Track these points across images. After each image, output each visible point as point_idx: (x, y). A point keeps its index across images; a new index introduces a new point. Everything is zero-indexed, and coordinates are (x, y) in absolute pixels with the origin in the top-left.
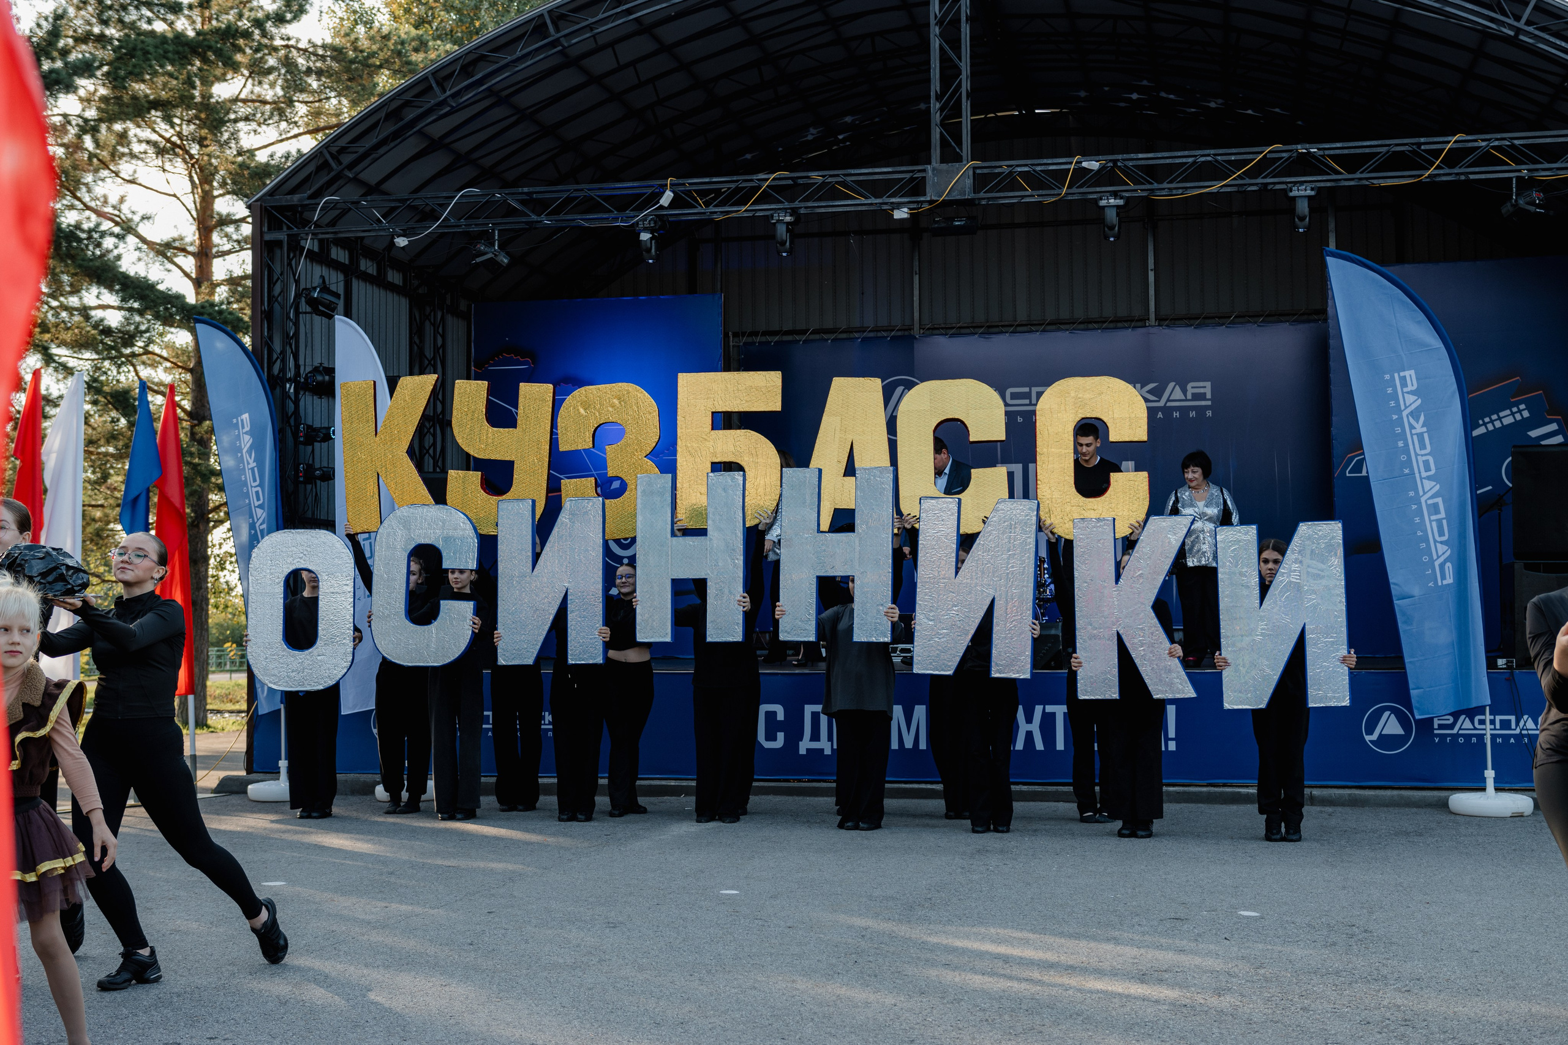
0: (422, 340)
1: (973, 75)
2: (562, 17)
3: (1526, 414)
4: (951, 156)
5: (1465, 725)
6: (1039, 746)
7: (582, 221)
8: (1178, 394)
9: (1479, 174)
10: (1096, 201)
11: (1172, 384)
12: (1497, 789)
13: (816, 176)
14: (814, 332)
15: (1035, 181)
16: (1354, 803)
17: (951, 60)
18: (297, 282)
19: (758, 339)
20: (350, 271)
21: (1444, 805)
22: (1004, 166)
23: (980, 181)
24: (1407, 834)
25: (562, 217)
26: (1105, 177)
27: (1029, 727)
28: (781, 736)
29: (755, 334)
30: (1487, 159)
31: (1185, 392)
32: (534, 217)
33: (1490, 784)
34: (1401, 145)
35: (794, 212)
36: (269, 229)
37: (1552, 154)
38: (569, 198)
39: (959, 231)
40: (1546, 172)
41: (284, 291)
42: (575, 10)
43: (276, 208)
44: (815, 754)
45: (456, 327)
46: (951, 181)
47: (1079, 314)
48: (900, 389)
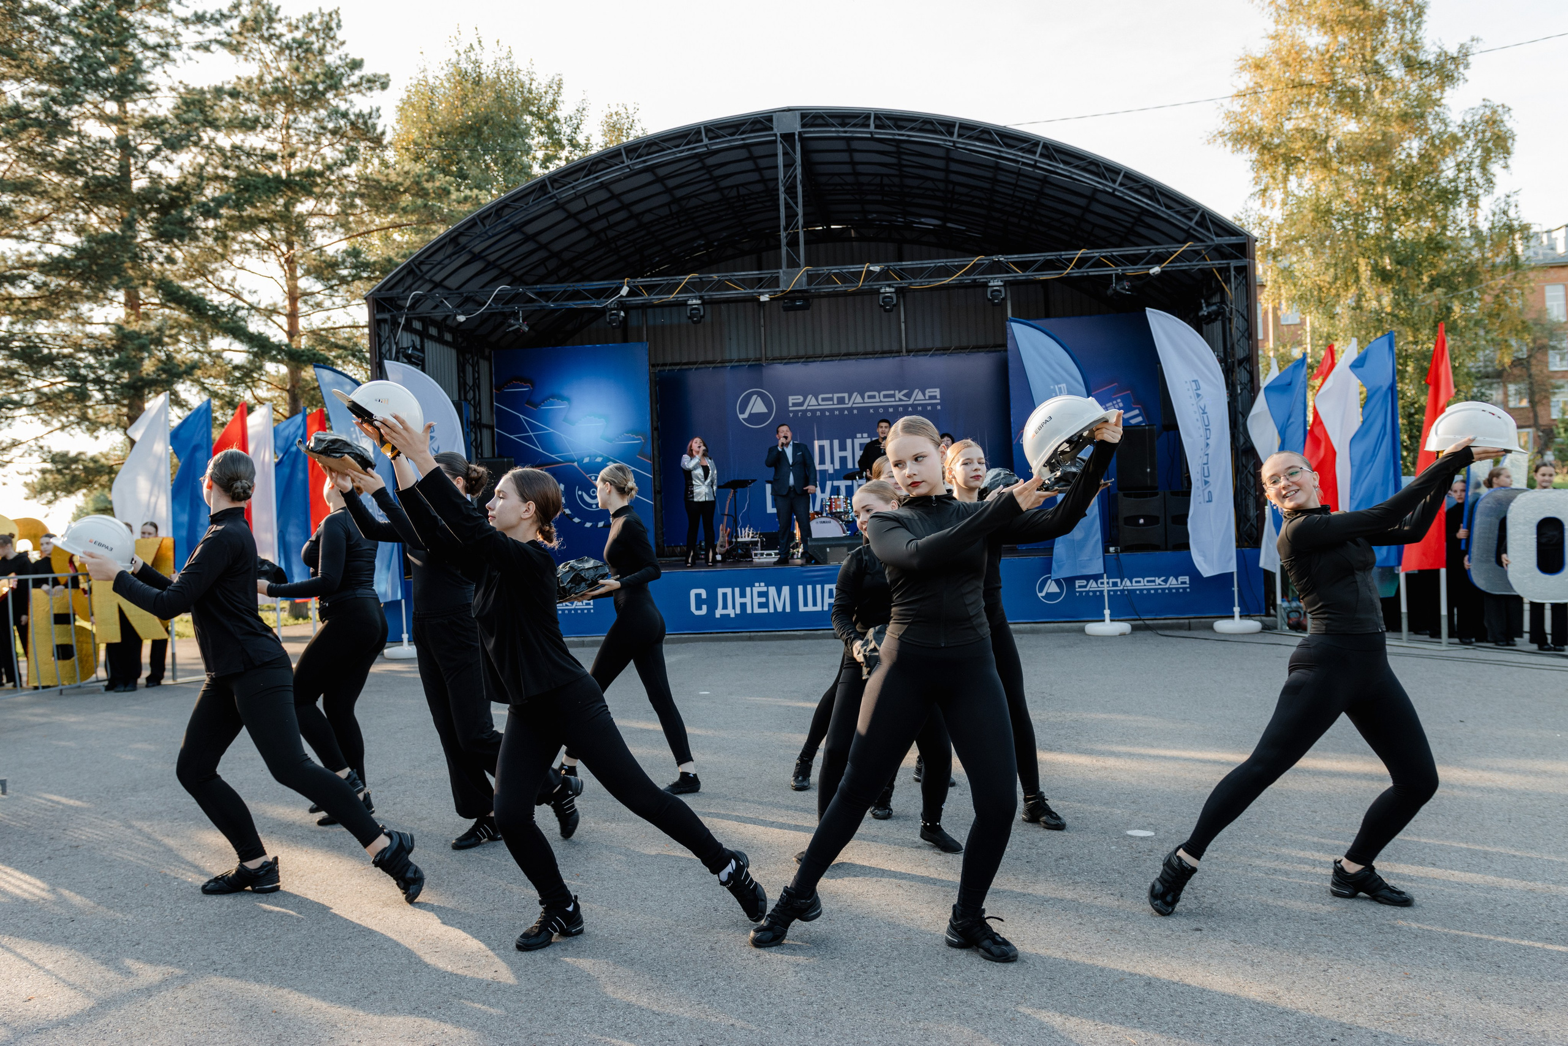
0: (465, 375)
1: (805, 215)
2: (556, 181)
3: (1121, 405)
4: (793, 264)
5: (1092, 585)
7: (572, 304)
8: (920, 396)
9: (1094, 272)
10: (878, 290)
11: (917, 391)
12: (1111, 621)
13: (715, 276)
14: (702, 363)
15: (843, 278)
16: (1033, 632)
17: (791, 207)
18: (397, 344)
19: (667, 368)
20: (423, 335)
21: (1082, 630)
22: (825, 270)
23: (811, 278)
24: (1064, 647)
25: (559, 303)
26: (884, 275)
28: (704, 607)
29: (665, 365)
30: (1098, 264)
31: (924, 395)
32: (544, 303)
33: (1107, 618)
34: (1050, 255)
35: (701, 298)
37: (1134, 260)
38: (565, 291)
39: (799, 308)
40: (1131, 270)
41: (390, 350)
42: (563, 177)
43: (382, 299)
44: (725, 617)
45: (484, 366)
46: (794, 279)
47: (861, 349)
48: (754, 397)
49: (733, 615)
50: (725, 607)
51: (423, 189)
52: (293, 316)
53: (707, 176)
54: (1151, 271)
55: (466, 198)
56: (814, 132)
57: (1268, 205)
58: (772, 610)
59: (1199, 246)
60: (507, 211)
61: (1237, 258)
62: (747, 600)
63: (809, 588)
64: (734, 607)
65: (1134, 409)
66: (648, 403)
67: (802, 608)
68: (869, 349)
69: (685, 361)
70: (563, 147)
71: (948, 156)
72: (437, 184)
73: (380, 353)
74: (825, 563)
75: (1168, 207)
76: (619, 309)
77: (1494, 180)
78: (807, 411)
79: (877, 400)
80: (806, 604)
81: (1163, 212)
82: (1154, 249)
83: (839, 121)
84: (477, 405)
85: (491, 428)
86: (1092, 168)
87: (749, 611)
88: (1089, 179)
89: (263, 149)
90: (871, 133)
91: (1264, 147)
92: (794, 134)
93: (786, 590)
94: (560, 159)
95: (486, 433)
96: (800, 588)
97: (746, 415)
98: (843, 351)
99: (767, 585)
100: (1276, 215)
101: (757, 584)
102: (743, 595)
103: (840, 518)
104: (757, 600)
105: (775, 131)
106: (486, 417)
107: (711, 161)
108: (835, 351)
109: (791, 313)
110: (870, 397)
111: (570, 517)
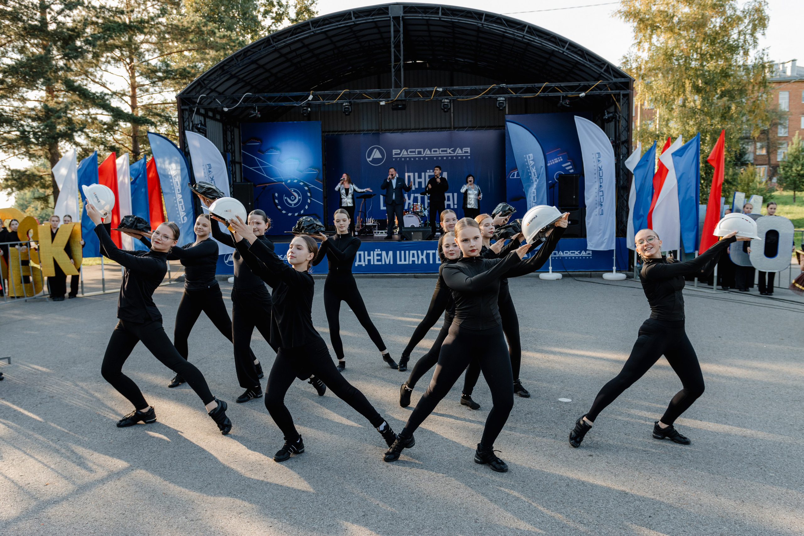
0: (227, 137)
2: (274, 38)
3: (562, 160)
4: (398, 86)
6: (425, 262)
7: (284, 104)
8: (460, 151)
9: (551, 94)
10: (441, 100)
11: (458, 149)
12: (553, 272)
13: (358, 91)
14: (348, 131)
15: (424, 94)
17: (397, 56)
18: (192, 122)
19: (331, 133)
20: (205, 116)
21: (538, 277)
22: (414, 89)
23: (407, 93)
24: (529, 286)
25: (276, 103)
26: (444, 93)
27: (422, 257)
29: (329, 132)
30: (554, 90)
31: (462, 151)
32: (269, 103)
33: (550, 270)
34: (530, 85)
35: (350, 102)
36: (182, 105)
37: (572, 88)
38: (280, 97)
39: (400, 109)
40: (570, 94)
41: (189, 125)
42: (278, 36)
43: (185, 98)
44: (360, 266)
45: (236, 131)
46: (399, 94)
47: (430, 126)
48: (375, 150)
49: (364, 265)
50: (360, 261)
51: (201, 31)
52: (133, 97)
53: (353, 36)
54: (581, 95)
55: (224, 36)
56: (410, 16)
57: (641, 50)
58: (383, 263)
59: (605, 82)
60: (249, 53)
61: (624, 89)
62: (371, 258)
63: (403, 252)
64: (364, 261)
65: (568, 162)
66: (321, 153)
67: (399, 262)
68: (435, 126)
69: (340, 130)
70: (274, 6)
71: (479, 30)
72: (209, 28)
73: (184, 126)
74: (411, 240)
75: (590, 61)
76: (308, 107)
77: (757, 41)
78: (402, 157)
79: (438, 153)
80: (401, 261)
81: (588, 64)
82: (582, 83)
83: (423, 10)
84: (233, 153)
85: (240, 163)
86: (553, 39)
87: (372, 263)
88: (550, 46)
89: (117, 8)
90: (439, 18)
91: (642, 20)
92: (399, 17)
93: (391, 253)
94: (273, 12)
95: (238, 166)
96: (398, 252)
97: (371, 159)
98: (421, 127)
99: (381, 250)
100: (645, 55)
101: (376, 250)
102: (369, 255)
103: (418, 214)
104: (376, 258)
105: (390, 15)
106: (237, 159)
107: (355, 29)
108: (417, 127)
109: (395, 112)
110: (434, 151)
111: (280, 210)
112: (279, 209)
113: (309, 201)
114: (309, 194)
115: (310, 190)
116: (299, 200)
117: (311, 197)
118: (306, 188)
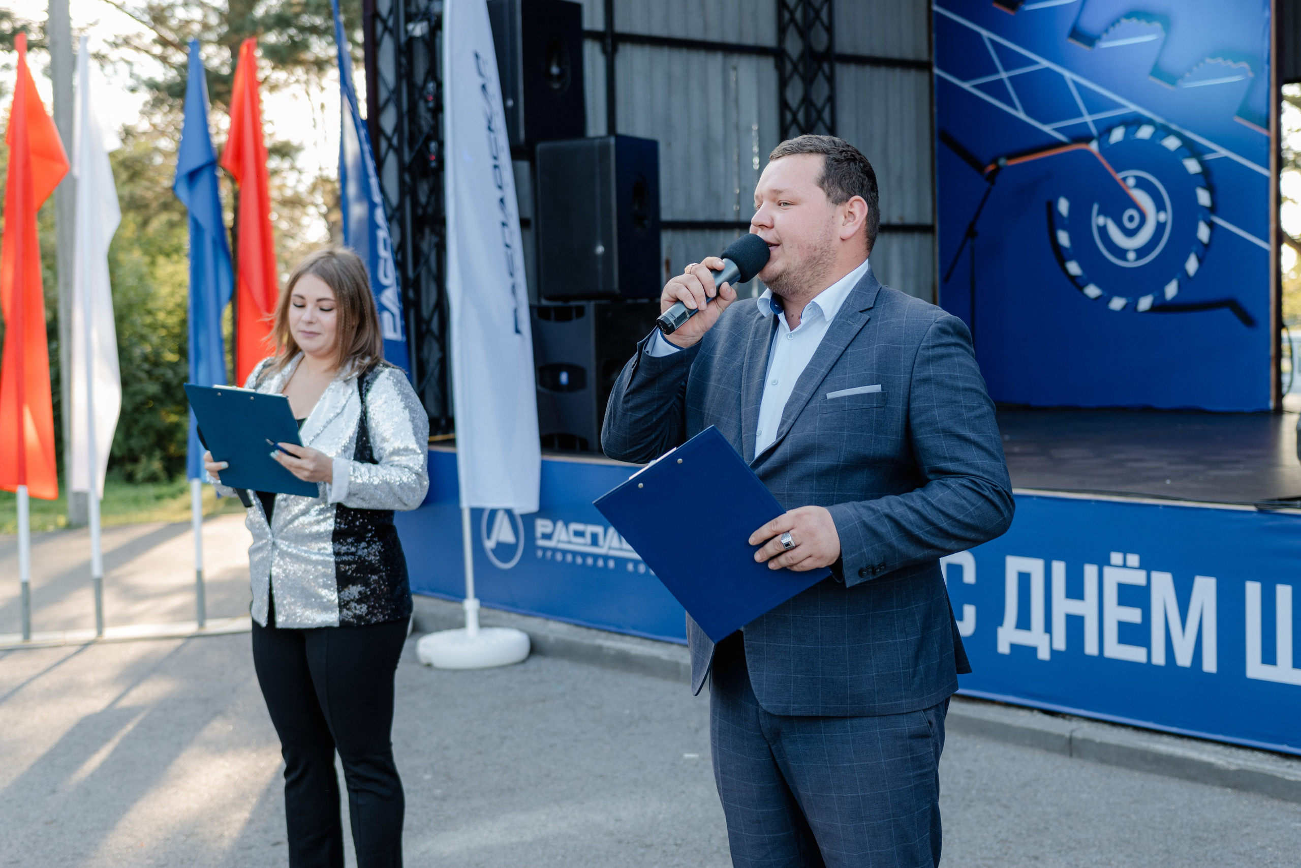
44: (1022, 653)
49: (1044, 654)
50: (1024, 622)
58: (1159, 658)
62: (1088, 608)
64: (1048, 628)
67: (1255, 669)
80: (1269, 656)
87: (1091, 646)
93: (1206, 590)
96: (1253, 591)
99: (1147, 565)
101: (1116, 558)
102: (1075, 590)
104: (1117, 613)
111: (1077, 284)
112: (1073, 278)
113: (1203, 233)
114: (1204, 198)
115: (1207, 178)
116: (1160, 227)
117: (1213, 209)
118: (1192, 166)
